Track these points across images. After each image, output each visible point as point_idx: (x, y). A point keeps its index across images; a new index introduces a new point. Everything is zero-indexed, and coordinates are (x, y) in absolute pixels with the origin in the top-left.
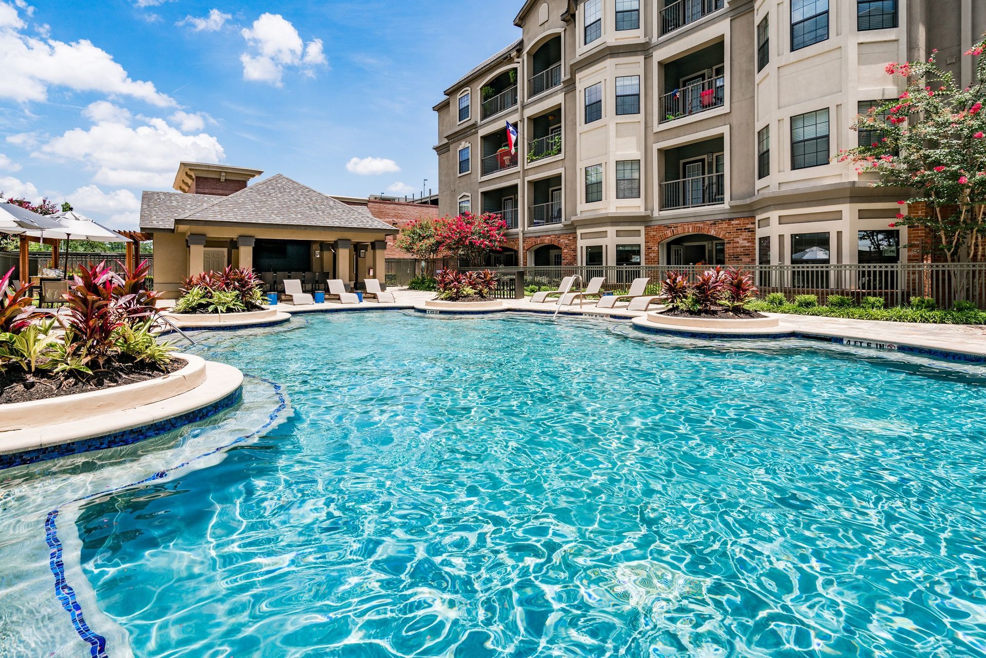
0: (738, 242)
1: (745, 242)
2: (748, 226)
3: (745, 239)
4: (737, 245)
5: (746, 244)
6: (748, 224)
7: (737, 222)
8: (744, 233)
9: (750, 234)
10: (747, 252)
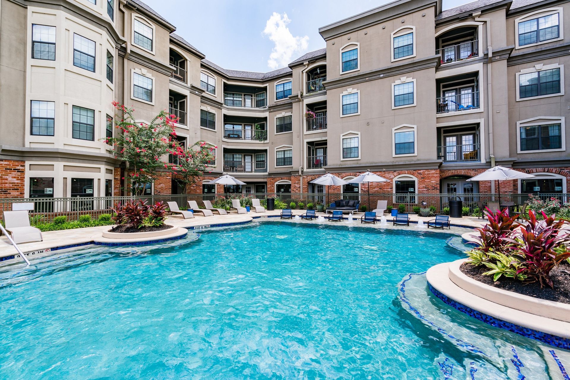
0: (7, 179)
1: (15, 179)
2: (18, 168)
3: (15, 177)
4: (6, 181)
5: (15, 181)
6: (18, 166)
7: (6, 163)
8: (13, 173)
9: (19, 173)
10: (16, 187)
